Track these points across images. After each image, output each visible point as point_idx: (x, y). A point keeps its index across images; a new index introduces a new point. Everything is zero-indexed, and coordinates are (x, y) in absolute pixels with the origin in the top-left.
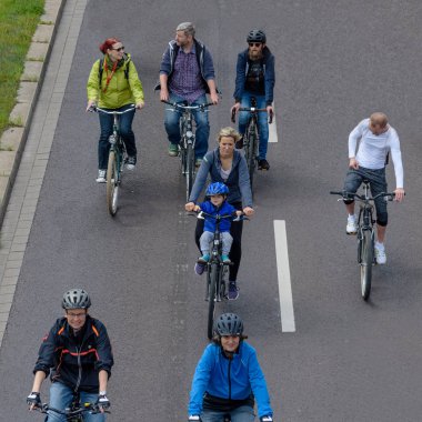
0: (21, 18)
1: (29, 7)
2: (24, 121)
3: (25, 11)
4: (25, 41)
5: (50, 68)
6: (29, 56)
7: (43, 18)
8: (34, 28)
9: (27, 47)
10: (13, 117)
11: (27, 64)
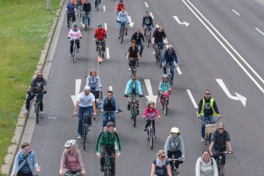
0: (17, 101)
1: (20, 97)
2: (17, 142)
3: (18, 98)
9: (19, 113)
10: (13, 140)
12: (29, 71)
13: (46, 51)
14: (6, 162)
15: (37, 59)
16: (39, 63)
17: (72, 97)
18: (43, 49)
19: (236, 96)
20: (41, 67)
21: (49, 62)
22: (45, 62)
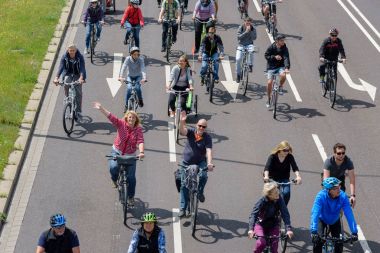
0: (23, 85)
1: (28, 78)
2: (23, 147)
3: (26, 81)
4: (25, 99)
5: (40, 115)
6: (27, 108)
7: (37, 85)
8: (31, 91)
9: (26, 103)
10: (16, 145)
11: (26, 113)
12: (43, 40)
13: (69, 9)
14: (5, 177)
15: (55, 21)
16: (59, 26)
17: (108, 80)
18: (64, 5)
19: (360, 84)
20: (61, 33)
21: (73, 25)
22: (67, 27)
